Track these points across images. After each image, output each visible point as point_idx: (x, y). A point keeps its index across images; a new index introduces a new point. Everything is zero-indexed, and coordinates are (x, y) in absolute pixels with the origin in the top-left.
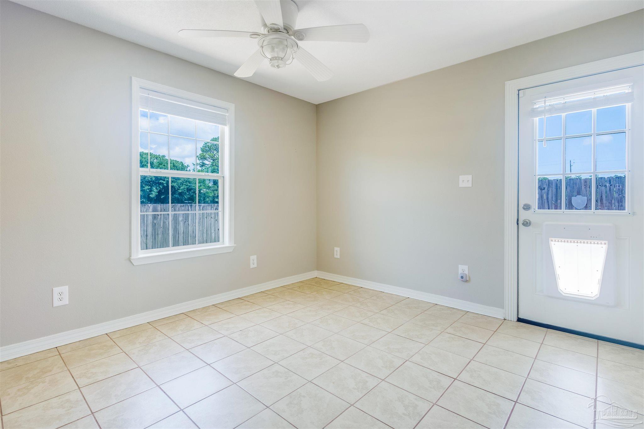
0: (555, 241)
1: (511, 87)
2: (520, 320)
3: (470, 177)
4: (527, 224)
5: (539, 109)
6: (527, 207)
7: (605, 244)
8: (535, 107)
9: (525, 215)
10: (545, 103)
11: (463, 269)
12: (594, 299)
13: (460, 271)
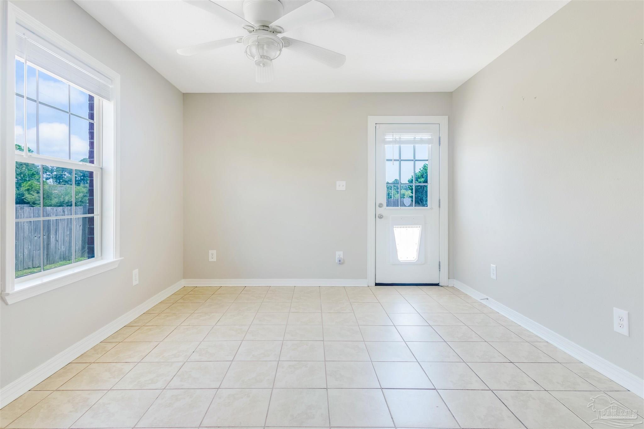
0: (396, 227)
1: (372, 120)
2: (377, 284)
3: (344, 183)
4: (381, 217)
5: (387, 140)
6: (381, 205)
7: (419, 227)
8: (385, 137)
9: (380, 211)
10: (393, 136)
11: (339, 254)
12: (415, 261)
13: (337, 257)
